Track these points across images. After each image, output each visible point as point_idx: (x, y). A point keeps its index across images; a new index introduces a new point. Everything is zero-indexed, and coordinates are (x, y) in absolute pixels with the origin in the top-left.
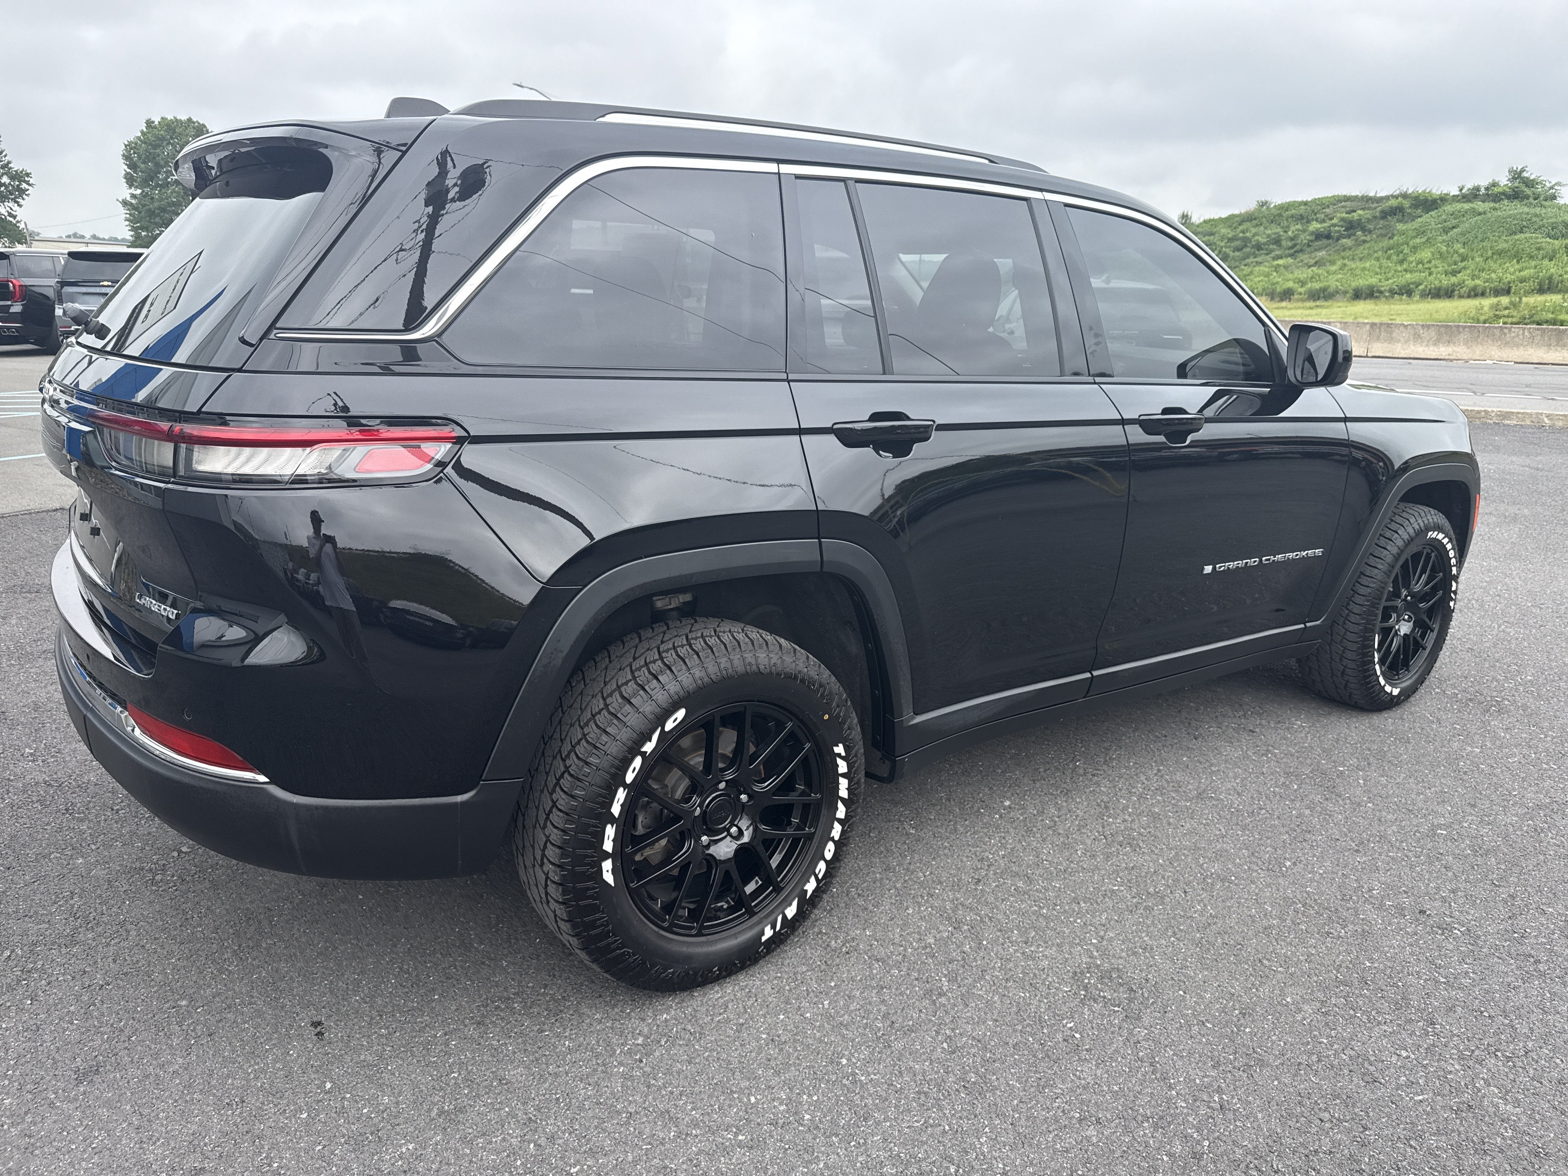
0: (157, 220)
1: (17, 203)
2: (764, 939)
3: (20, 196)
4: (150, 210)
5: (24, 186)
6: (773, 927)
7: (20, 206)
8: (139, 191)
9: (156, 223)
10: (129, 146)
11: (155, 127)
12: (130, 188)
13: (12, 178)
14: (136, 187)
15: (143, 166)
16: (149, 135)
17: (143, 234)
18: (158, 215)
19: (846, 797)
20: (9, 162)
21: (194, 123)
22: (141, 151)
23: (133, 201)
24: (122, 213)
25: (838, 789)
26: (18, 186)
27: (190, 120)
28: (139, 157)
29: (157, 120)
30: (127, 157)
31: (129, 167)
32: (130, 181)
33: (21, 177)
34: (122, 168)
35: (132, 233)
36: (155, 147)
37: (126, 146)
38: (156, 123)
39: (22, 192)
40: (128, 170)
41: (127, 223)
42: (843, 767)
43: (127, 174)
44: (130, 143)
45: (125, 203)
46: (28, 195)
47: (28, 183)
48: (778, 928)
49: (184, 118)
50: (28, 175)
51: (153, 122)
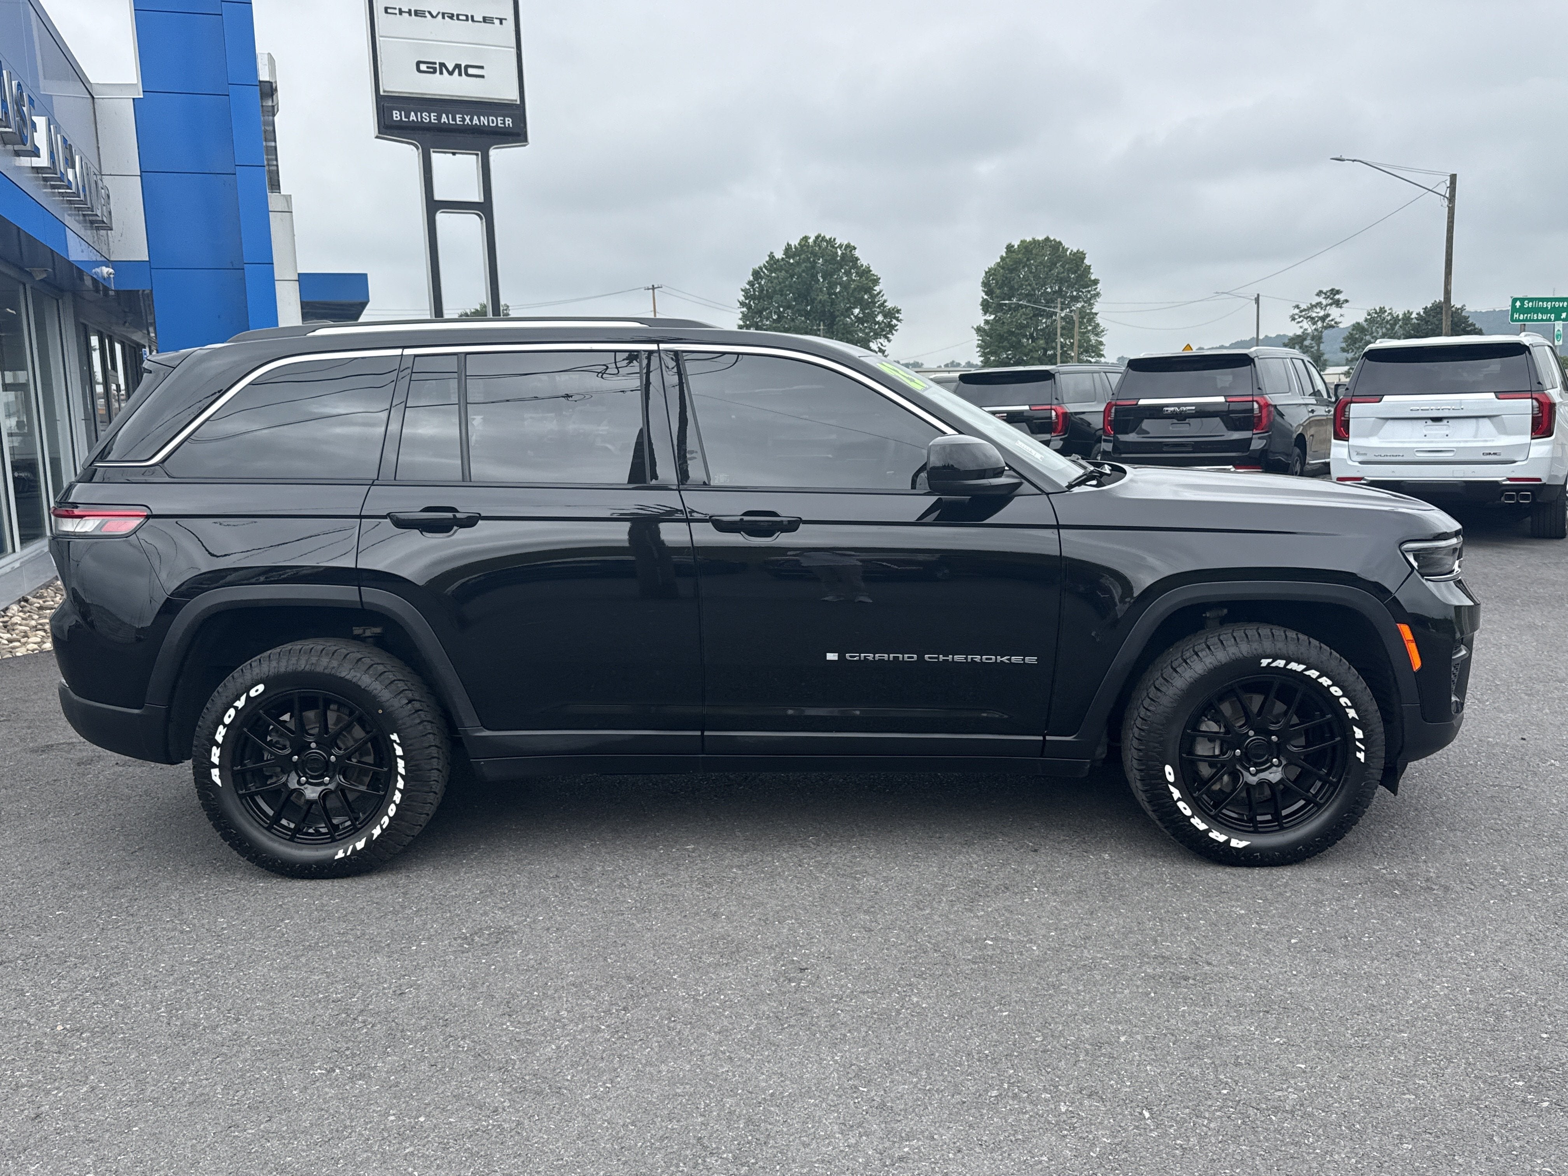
0: (1005, 344)
1: (887, 338)
2: (336, 857)
3: (891, 332)
4: (999, 335)
5: (894, 322)
6: (345, 852)
7: (889, 341)
8: (992, 317)
9: (1003, 347)
10: (988, 273)
11: (1014, 252)
12: (985, 314)
13: (885, 316)
14: (991, 313)
15: (998, 291)
16: (1008, 260)
17: (992, 358)
18: (1006, 339)
19: (404, 773)
20: (885, 301)
21: (1051, 241)
22: (999, 277)
23: (986, 327)
24: (975, 339)
25: (397, 767)
26: (889, 323)
27: (1047, 239)
28: (997, 283)
29: (1016, 244)
30: (985, 284)
31: (987, 293)
32: (986, 307)
33: (892, 314)
34: (980, 295)
35: (982, 359)
36: (1011, 271)
37: (986, 273)
38: (1016, 247)
39: (892, 328)
40: (985, 297)
41: (979, 349)
42: (399, 751)
43: (984, 300)
44: (990, 269)
45: (979, 330)
46: (896, 330)
47: (898, 319)
48: (349, 853)
49: (1041, 238)
50: (898, 311)
51: (1013, 246)
